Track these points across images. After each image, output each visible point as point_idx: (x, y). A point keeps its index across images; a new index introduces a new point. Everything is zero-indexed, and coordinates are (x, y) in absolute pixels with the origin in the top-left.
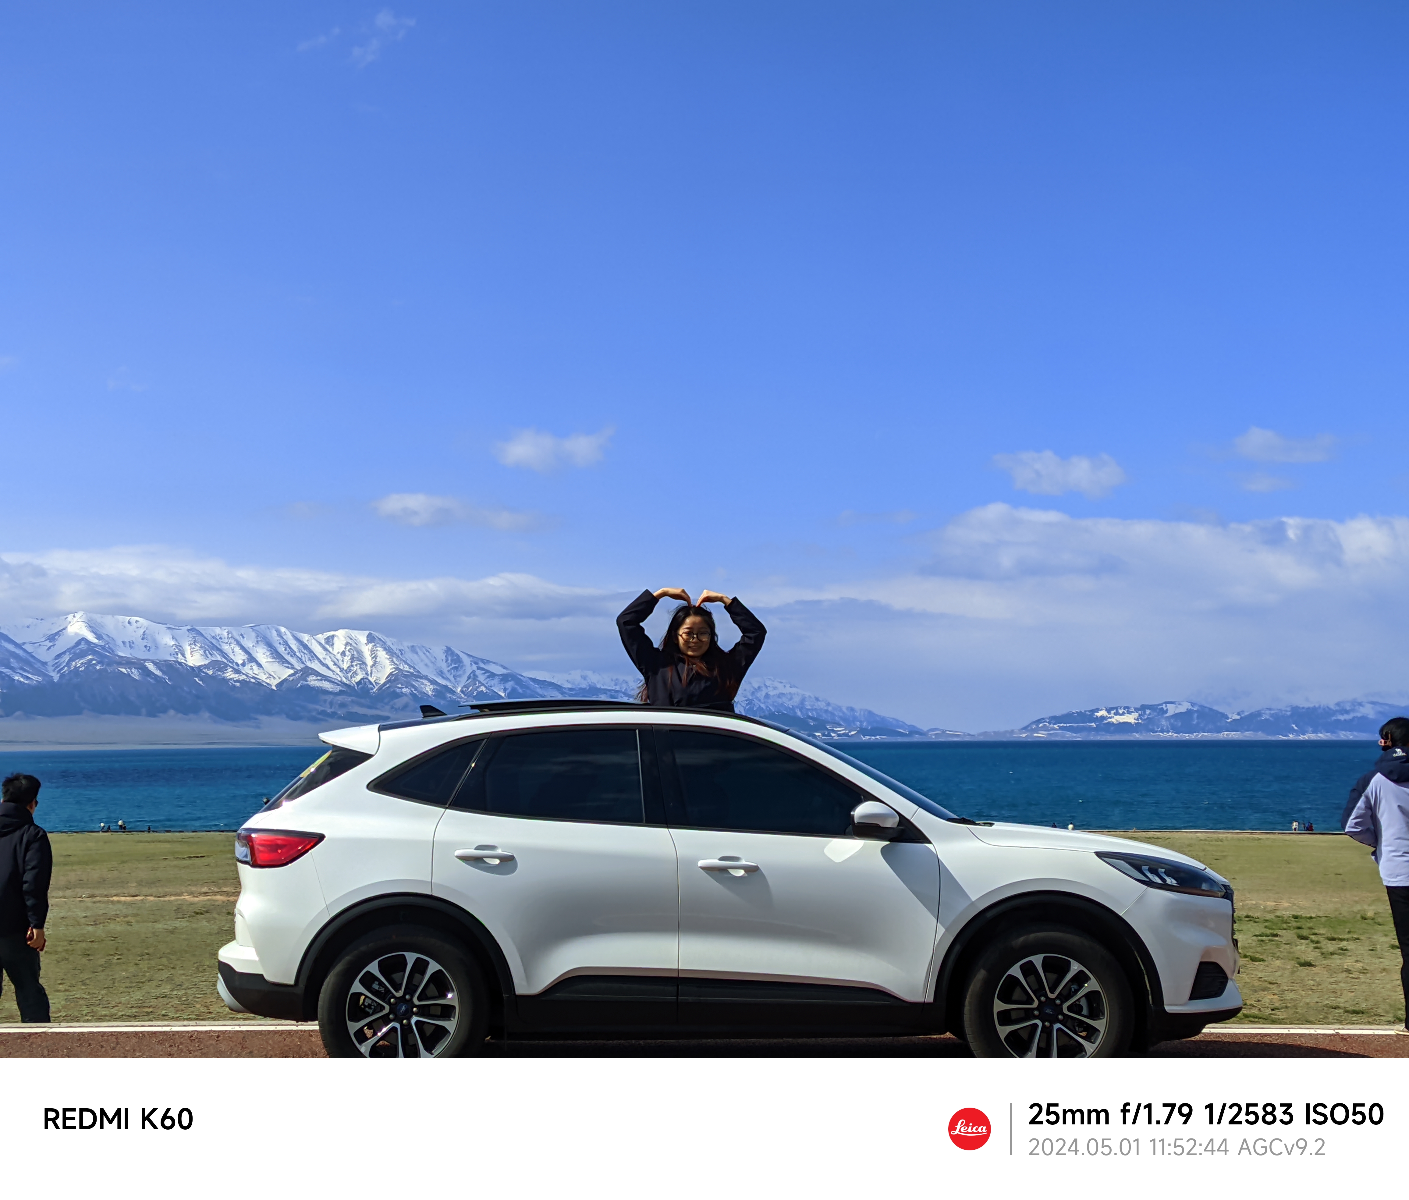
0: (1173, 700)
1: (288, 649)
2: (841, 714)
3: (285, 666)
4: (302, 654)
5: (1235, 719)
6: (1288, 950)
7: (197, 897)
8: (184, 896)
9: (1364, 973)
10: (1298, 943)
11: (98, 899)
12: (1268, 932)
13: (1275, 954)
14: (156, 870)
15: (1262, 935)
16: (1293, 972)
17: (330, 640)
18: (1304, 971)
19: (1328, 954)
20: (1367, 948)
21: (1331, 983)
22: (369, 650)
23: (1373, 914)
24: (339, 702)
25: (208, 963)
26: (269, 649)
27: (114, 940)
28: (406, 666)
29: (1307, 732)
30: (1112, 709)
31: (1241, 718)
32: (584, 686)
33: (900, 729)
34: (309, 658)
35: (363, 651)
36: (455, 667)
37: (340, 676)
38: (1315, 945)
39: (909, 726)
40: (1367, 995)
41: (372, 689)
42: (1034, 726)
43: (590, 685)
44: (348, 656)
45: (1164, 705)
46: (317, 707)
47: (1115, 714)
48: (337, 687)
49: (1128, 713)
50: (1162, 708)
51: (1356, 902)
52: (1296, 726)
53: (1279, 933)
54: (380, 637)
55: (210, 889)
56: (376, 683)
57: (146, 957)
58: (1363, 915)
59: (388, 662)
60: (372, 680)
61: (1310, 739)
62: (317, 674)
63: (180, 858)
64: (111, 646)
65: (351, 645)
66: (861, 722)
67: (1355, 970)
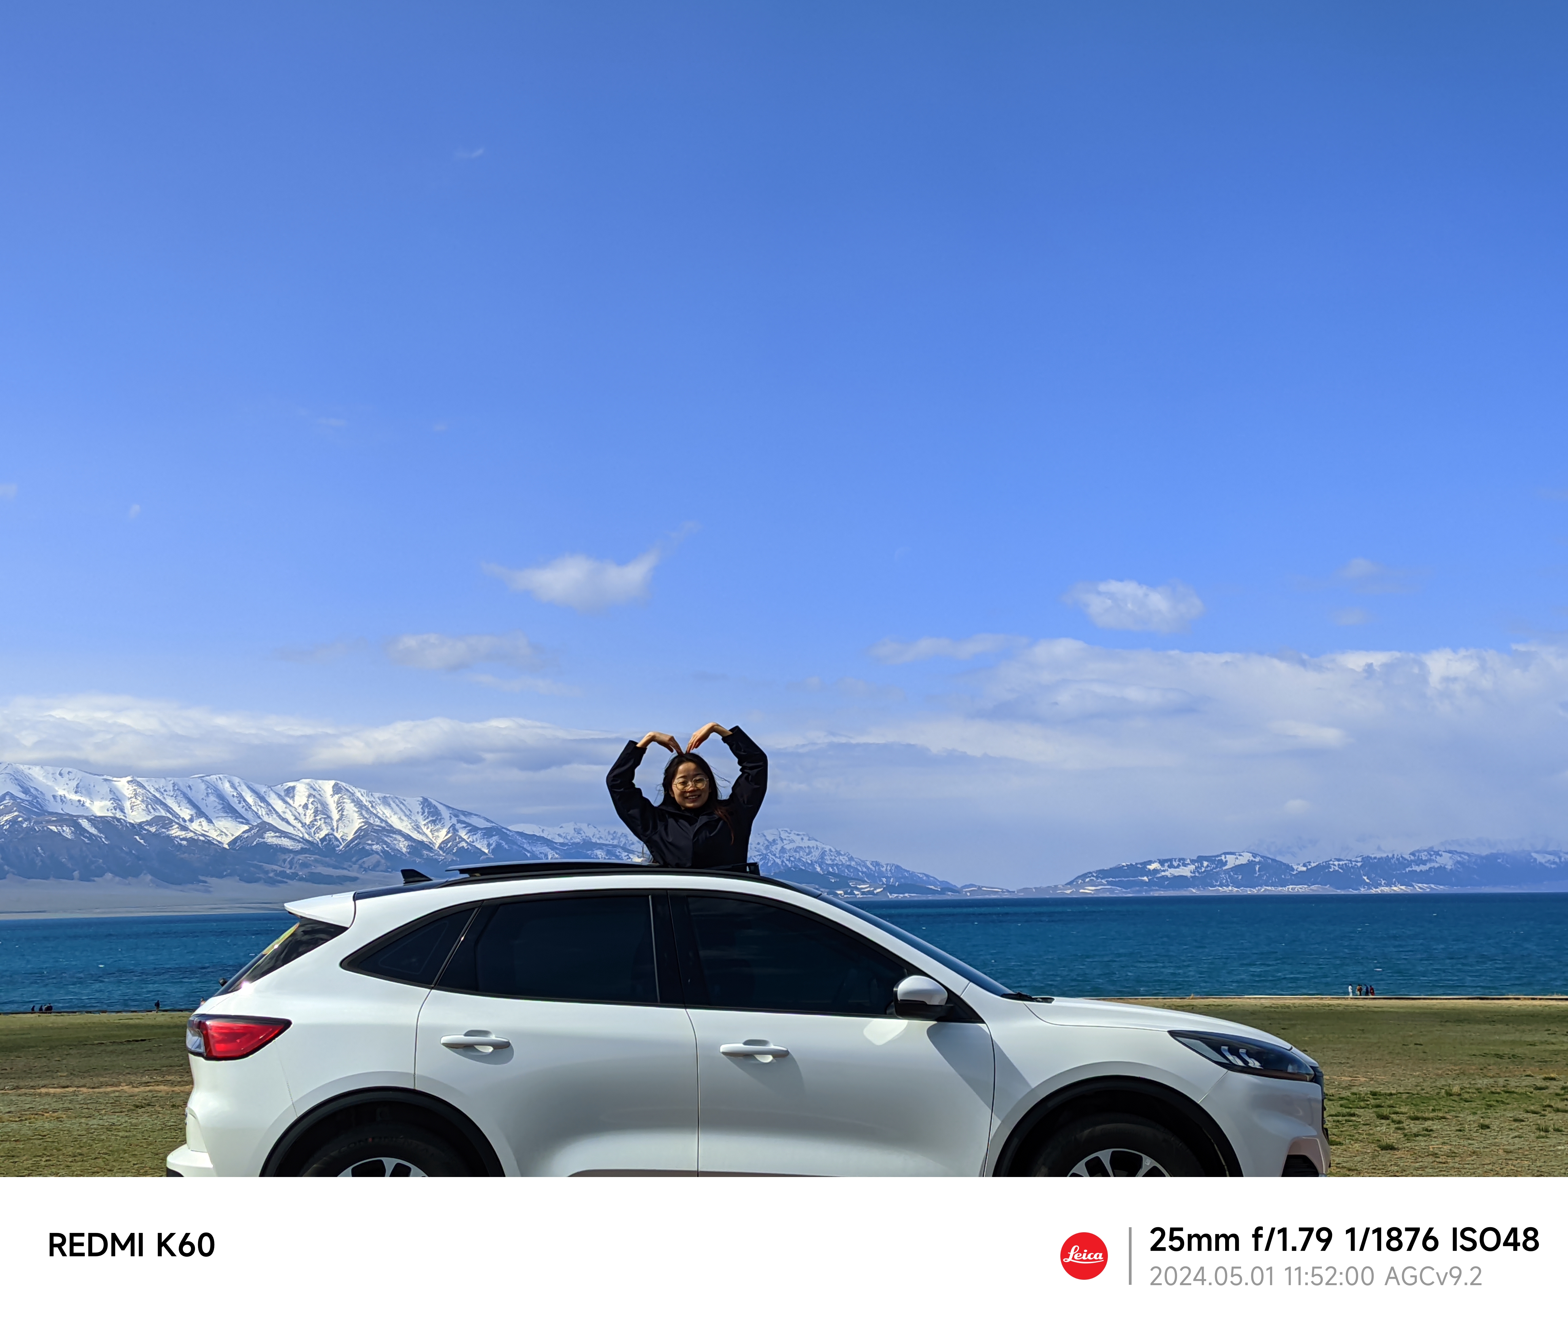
0: (1232, 851)
1: (242, 801)
2: (865, 870)
3: (239, 822)
4: (258, 807)
5: (1301, 871)
6: (1368, 1132)
7: (137, 1088)
8: (122, 1086)
9: (1452, 1157)
10: (1378, 1123)
11: (23, 1091)
12: (1345, 1111)
13: (1353, 1136)
14: (90, 1057)
15: (1338, 1114)
16: (1373, 1157)
17: (290, 791)
18: (1385, 1157)
19: (1411, 1135)
20: (1454, 1128)
21: (1416, 1169)
22: (334, 801)
23: (1459, 1089)
24: (301, 861)
26: (221, 802)
27: (42, 1139)
28: (377, 819)
29: (1380, 885)
30: (1166, 861)
31: (1307, 869)
32: (577, 840)
33: (931, 885)
34: (266, 812)
35: (328, 803)
36: (432, 820)
37: (301, 832)
38: (1397, 1126)
39: (941, 882)
41: (339, 847)
42: (1080, 881)
43: (584, 840)
44: (311, 810)
45: (1224, 856)
46: (275, 867)
47: (1169, 867)
48: (298, 844)
49: (1183, 866)
50: (1221, 860)
51: (1440, 1076)
52: (1368, 879)
53: (1356, 1112)
54: (347, 788)
55: (152, 1078)
56: (343, 839)
57: (79, 1157)
58: (1448, 1091)
59: (356, 815)
60: (339, 837)
61: (1383, 893)
62: (275, 829)
63: (117, 1042)
64: (40, 800)
65: (314, 796)
66: (887, 878)
67: (1443, 1153)
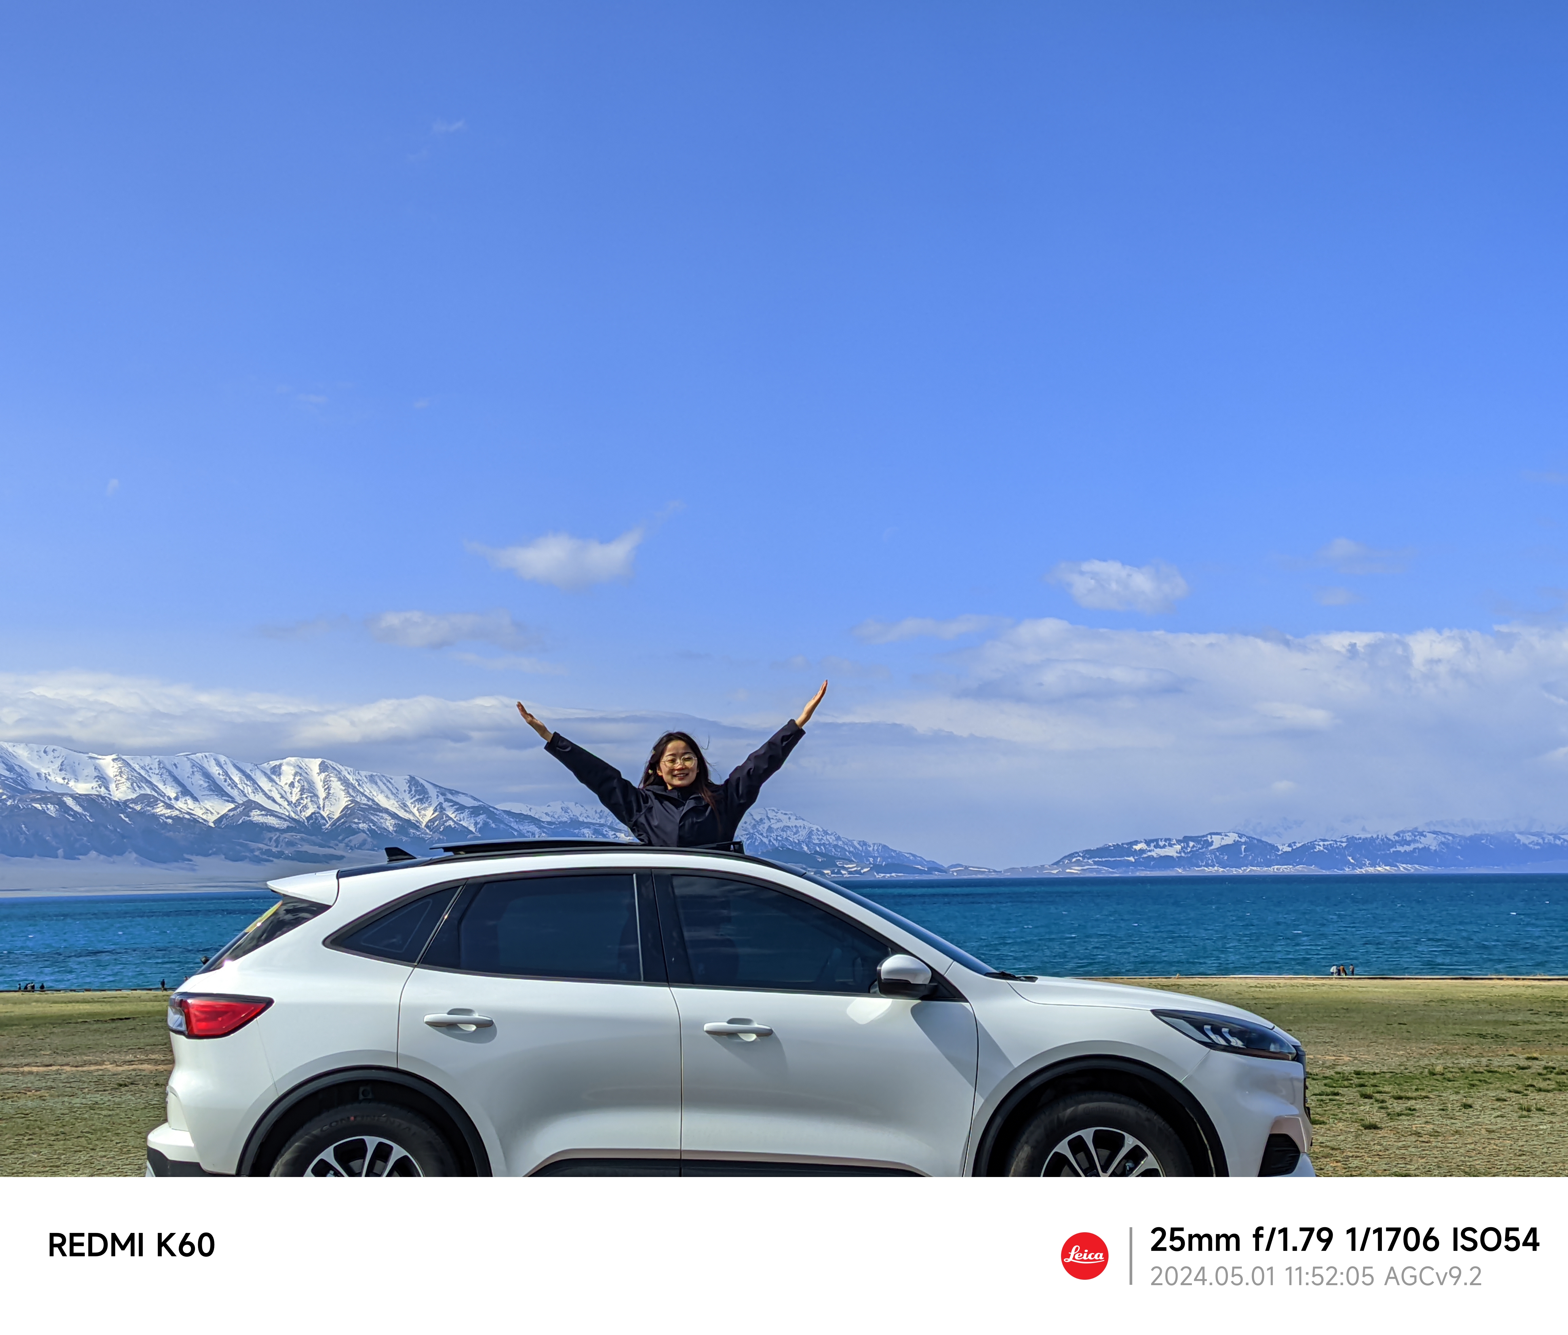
0: (1218, 831)
1: (228, 780)
2: (852, 849)
3: (225, 800)
4: (244, 786)
5: (1286, 852)
6: (1351, 1111)
7: (121, 1066)
8: (106, 1065)
9: (1435, 1136)
10: (1361, 1102)
11: (6, 1069)
12: (1329, 1090)
13: (1337, 1115)
14: (74, 1035)
15: (1321, 1093)
16: (1357, 1136)
17: (277, 770)
18: (1369, 1136)
19: (1394, 1114)
20: (1437, 1108)
21: (1399, 1148)
22: (321, 780)
23: (1442, 1069)
24: (287, 840)
25: (132, 1143)
26: (207, 780)
27: (25, 1117)
28: (363, 798)
29: (1365, 865)
30: (1152, 841)
31: (1293, 849)
32: (565, 819)
33: (918, 865)
34: (252, 790)
35: (314, 781)
36: (419, 798)
37: (286, 810)
38: (1380, 1105)
39: (928, 862)
40: (1440, 1161)
41: (325, 825)
42: (1066, 861)
43: (570, 818)
44: (297, 788)
45: (1209, 836)
46: (261, 846)
47: (1155, 847)
48: (284, 822)
49: (1169, 846)
50: (1207, 840)
51: (1424, 1055)
52: (1352, 859)
53: (1340, 1092)
54: (334, 766)
55: (135, 1057)
56: (329, 818)
57: (62, 1137)
59: (343, 794)
60: (325, 815)
61: (1368, 873)
62: (261, 808)
63: (101, 1021)
64: (24, 778)
65: (301, 775)
66: (875, 858)
67: (1426, 1133)
